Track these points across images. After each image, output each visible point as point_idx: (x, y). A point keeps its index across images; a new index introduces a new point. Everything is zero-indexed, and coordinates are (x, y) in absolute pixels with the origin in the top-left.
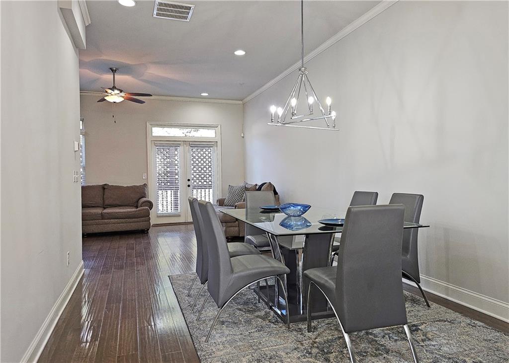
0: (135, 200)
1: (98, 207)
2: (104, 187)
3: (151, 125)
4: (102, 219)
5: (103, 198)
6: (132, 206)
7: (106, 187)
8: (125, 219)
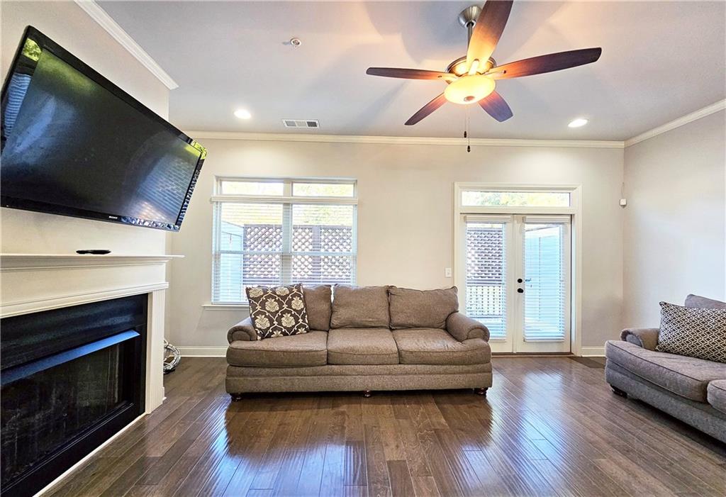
0: (443, 317)
1: (382, 327)
2: (389, 291)
3: (461, 187)
4: (400, 363)
5: (389, 311)
6: (438, 328)
7: (391, 290)
8: (442, 364)
